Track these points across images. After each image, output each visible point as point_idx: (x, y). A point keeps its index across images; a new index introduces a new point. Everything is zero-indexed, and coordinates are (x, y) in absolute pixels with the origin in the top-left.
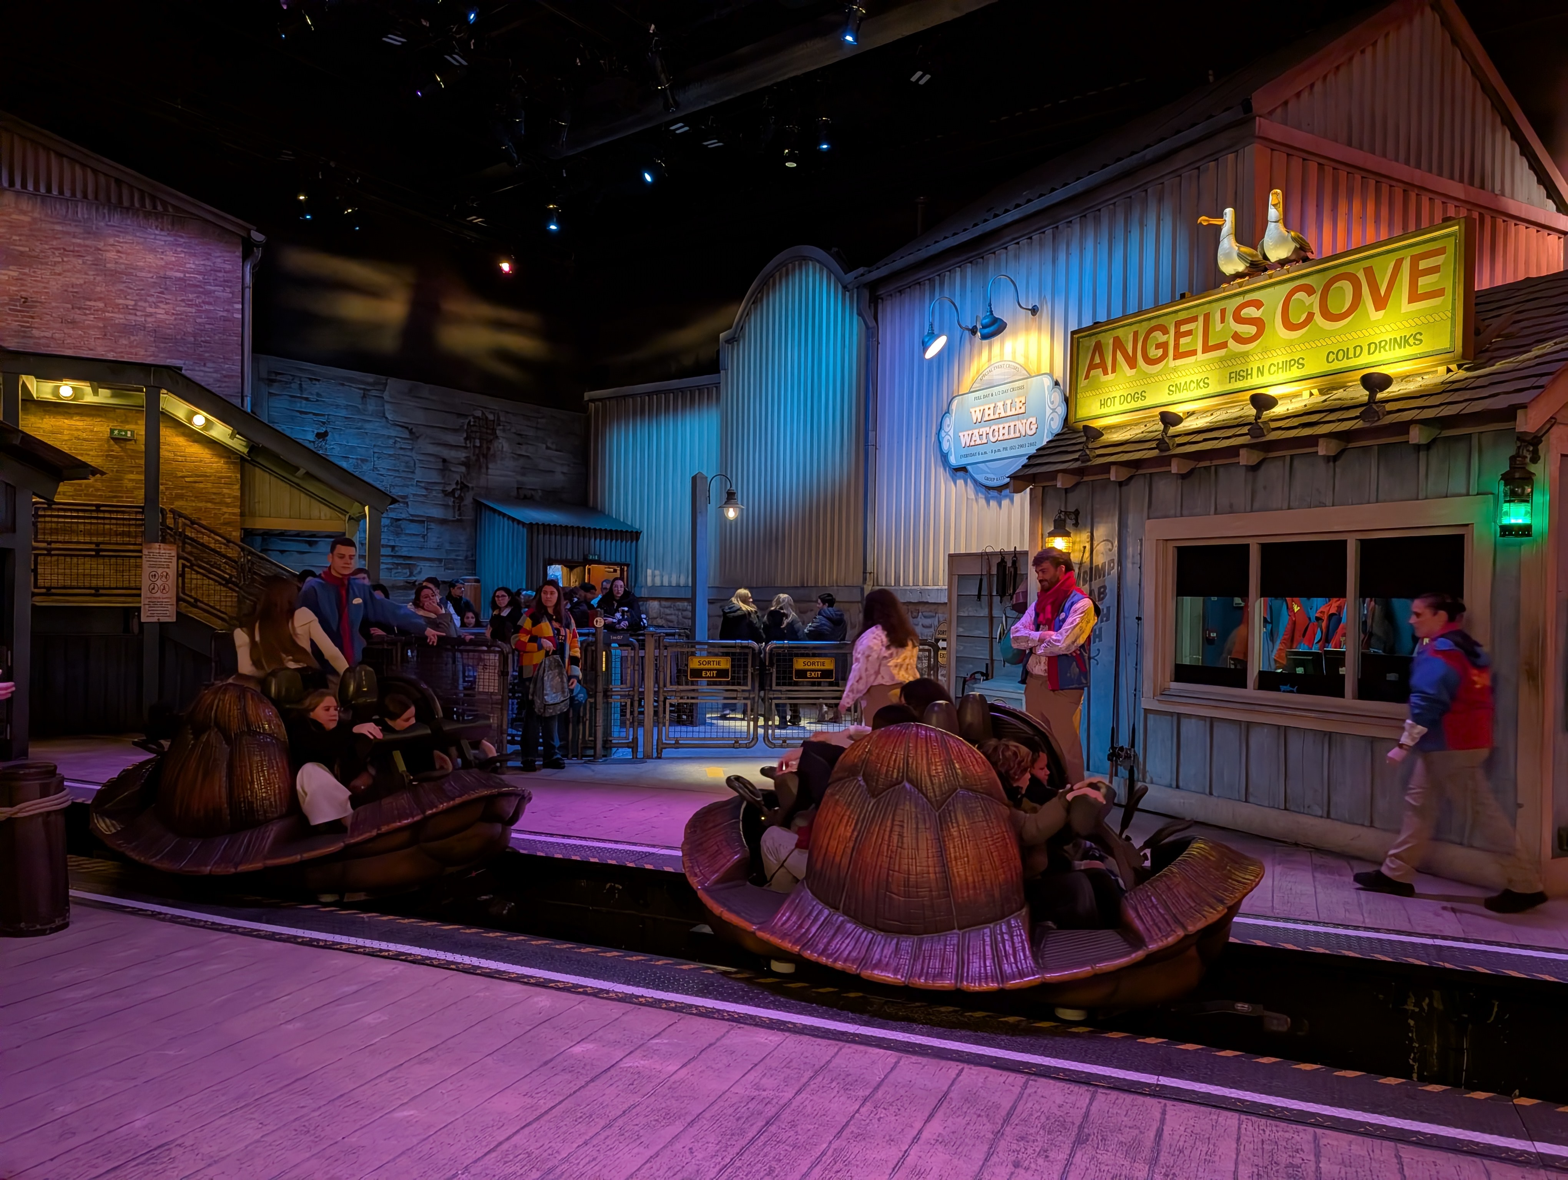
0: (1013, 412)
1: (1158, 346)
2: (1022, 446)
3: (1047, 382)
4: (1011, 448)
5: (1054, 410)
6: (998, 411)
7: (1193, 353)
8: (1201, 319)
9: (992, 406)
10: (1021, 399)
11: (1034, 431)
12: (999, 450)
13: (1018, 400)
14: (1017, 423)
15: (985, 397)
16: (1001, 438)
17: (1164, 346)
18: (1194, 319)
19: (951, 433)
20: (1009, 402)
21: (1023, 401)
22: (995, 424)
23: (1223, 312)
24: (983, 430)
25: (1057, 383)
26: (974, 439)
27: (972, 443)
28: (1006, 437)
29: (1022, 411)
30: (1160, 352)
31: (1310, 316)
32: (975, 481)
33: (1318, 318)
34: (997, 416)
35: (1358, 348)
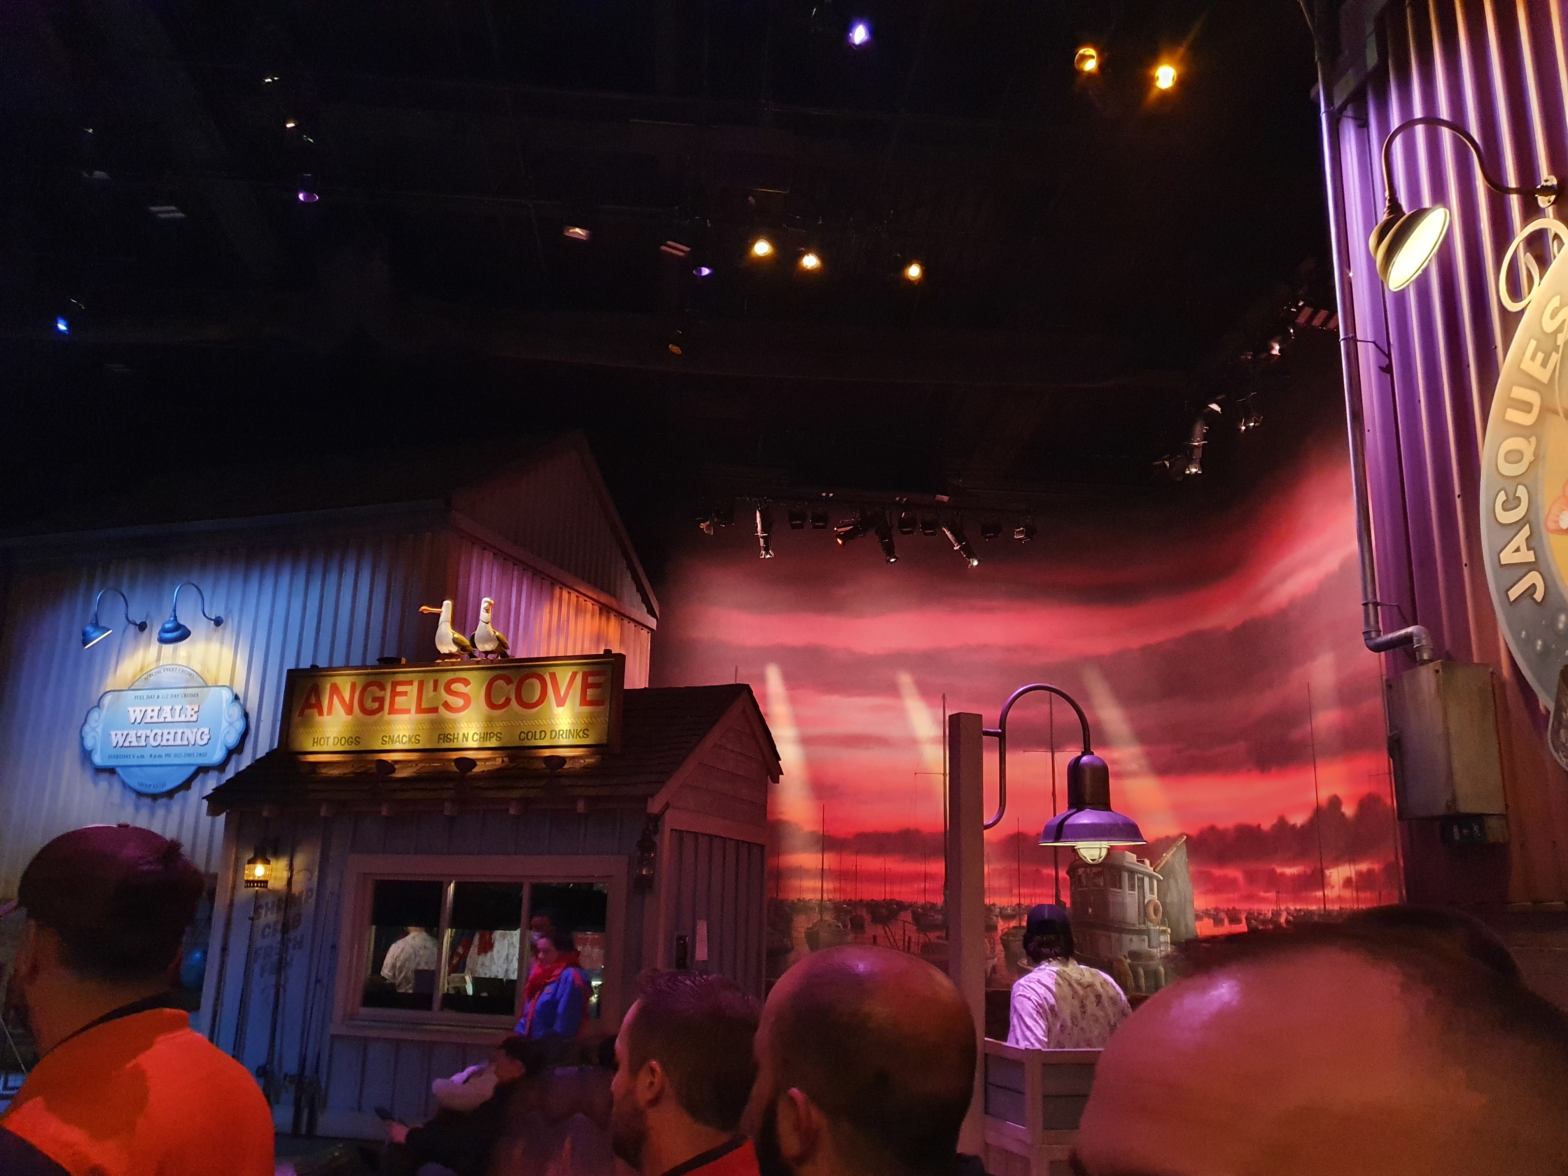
0: (183, 718)
1: (375, 700)
2: (189, 755)
3: (227, 695)
4: (176, 755)
5: (231, 724)
6: (164, 715)
7: (408, 711)
8: (416, 684)
9: (157, 709)
10: (193, 707)
11: (205, 742)
12: (160, 756)
13: (189, 708)
14: (185, 730)
15: (148, 697)
16: (164, 743)
17: (381, 700)
18: (410, 683)
19: (99, 730)
20: (178, 708)
21: (196, 709)
22: (157, 728)
23: (436, 683)
24: (142, 732)
25: (236, 698)
26: (129, 739)
27: (127, 744)
28: (171, 742)
29: (194, 718)
30: (376, 705)
31: (508, 701)
32: (125, 785)
33: (514, 702)
34: (162, 720)
35: (543, 733)
